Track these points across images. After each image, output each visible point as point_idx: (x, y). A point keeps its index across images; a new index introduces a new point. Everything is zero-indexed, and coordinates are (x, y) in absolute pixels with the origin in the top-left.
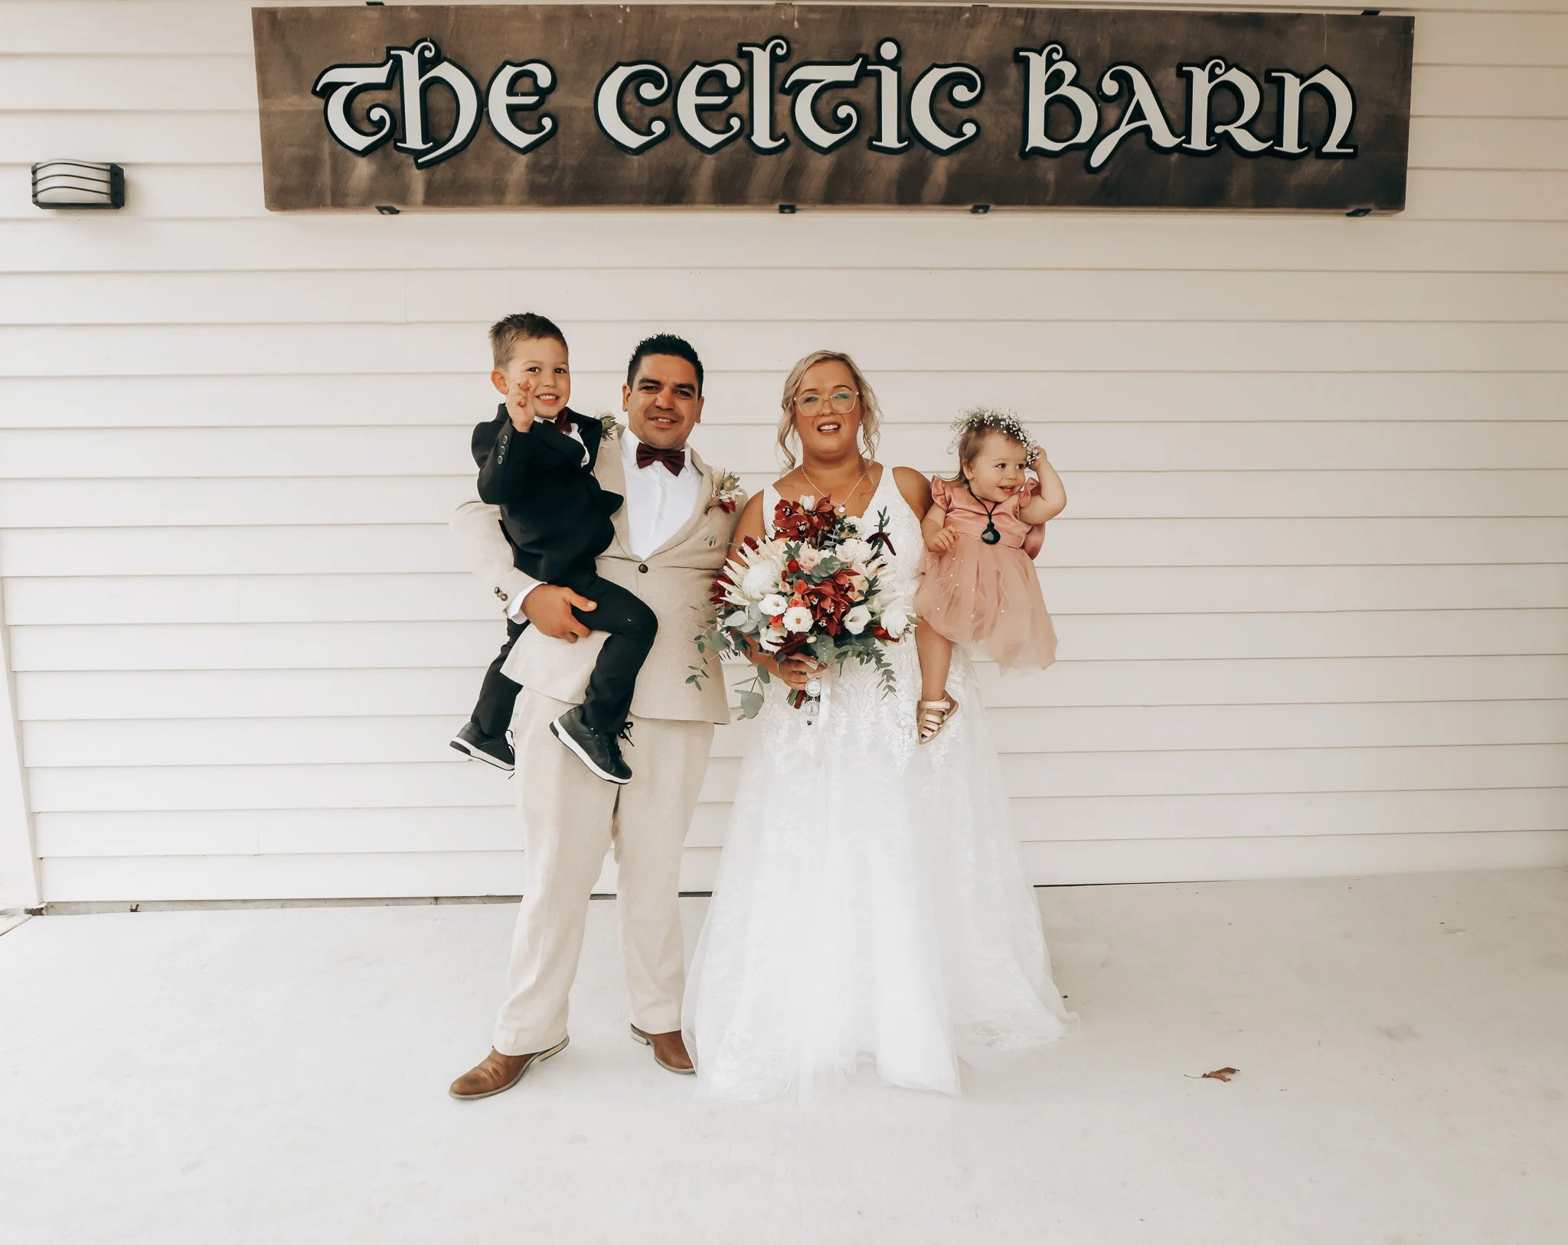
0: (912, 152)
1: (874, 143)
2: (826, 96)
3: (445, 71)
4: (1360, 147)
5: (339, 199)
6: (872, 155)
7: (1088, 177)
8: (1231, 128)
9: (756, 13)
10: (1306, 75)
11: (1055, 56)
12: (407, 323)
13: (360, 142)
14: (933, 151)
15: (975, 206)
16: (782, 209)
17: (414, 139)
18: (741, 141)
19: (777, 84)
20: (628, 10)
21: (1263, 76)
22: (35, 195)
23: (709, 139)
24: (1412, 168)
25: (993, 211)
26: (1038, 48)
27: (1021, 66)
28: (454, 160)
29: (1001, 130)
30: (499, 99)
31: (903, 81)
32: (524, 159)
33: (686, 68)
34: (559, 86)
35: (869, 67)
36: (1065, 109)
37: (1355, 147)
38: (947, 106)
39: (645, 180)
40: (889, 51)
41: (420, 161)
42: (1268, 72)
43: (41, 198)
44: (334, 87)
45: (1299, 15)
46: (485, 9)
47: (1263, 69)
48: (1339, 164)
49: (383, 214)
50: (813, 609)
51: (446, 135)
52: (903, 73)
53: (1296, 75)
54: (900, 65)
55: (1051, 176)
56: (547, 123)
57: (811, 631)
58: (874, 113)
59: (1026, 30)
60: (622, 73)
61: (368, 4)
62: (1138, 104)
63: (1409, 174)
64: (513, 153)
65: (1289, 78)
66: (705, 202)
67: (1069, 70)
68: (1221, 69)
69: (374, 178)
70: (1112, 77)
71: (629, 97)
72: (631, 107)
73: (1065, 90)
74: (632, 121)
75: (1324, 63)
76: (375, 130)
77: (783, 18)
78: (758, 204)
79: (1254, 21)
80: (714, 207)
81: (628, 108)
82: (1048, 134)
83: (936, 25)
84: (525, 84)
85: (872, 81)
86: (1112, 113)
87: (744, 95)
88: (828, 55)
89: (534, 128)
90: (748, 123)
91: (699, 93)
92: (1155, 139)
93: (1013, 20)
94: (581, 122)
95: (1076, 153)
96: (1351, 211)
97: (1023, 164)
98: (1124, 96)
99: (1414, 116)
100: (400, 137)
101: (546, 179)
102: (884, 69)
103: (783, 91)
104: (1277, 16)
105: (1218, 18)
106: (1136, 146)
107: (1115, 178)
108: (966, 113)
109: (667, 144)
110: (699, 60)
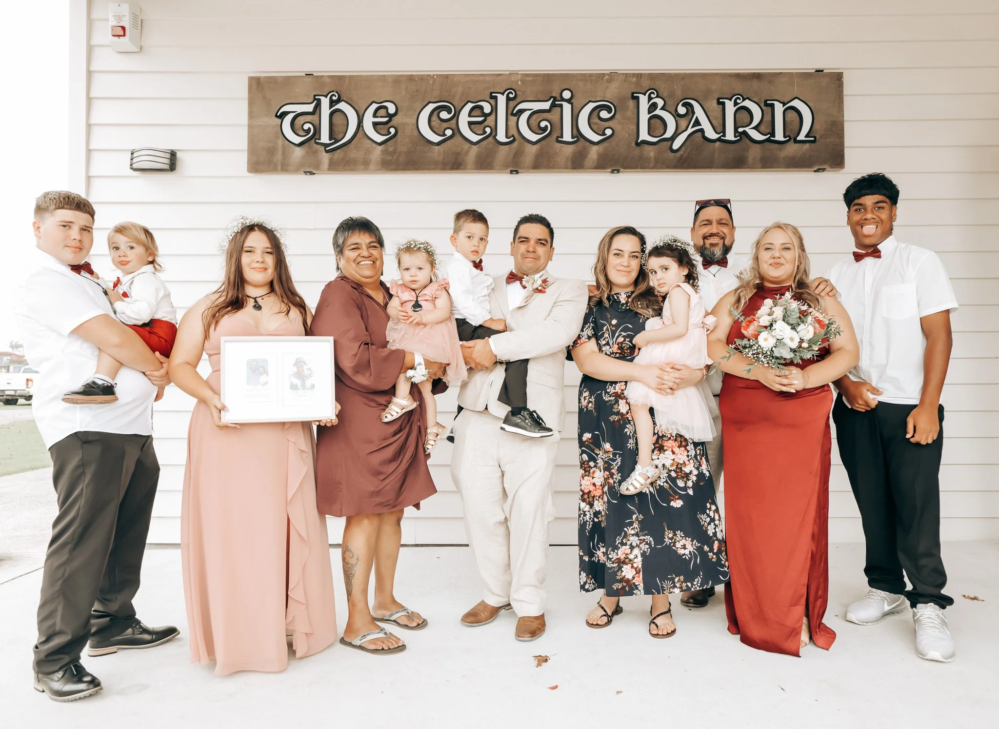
0: (579, 144)
1: (559, 139)
2: (534, 117)
3: (342, 106)
4: (817, 138)
5: (284, 168)
6: (558, 145)
7: (671, 154)
8: (747, 129)
9: (500, 78)
10: (786, 102)
11: (652, 96)
12: (315, 229)
13: (297, 140)
14: (590, 143)
15: (612, 170)
16: (511, 172)
17: (325, 138)
18: (490, 139)
19: (510, 111)
20: (435, 77)
21: (763, 103)
22: (131, 165)
23: (475, 138)
24: (847, 147)
25: (622, 172)
26: (644, 92)
27: (635, 101)
28: (343, 149)
29: (625, 132)
30: (369, 119)
31: (574, 109)
32: (380, 148)
33: (463, 104)
34: (399, 113)
35: (556, 103)
36: (659, 121)
37: (815, 137)
38: (597, 120)
39: (441, 158)
40: (567, 95)
41: (327, 149)
42: (765, 101)
43: (135, 166)
44: (285, 114)
45: (780, 73)
46: (364, 77)
47: (763, 100)
48: (807, 146)
49: (306, 175)
51: (341, 136)
52: (574, 105)
53: (781, 102)
54: (572, 101)
55: (652, 154)
56: (392, 131)
58: (559, 125)
59: (638, 84)
61: (306, 75)
62: (697, 118)
63: (846, 150)
64: (374, 145)
65: (776, 104)
66: (472, 169)
67: (660, 102)
68: (740, 99)
69: (303, 158)
70: (683, 105)
71: (434, 118)
72: (435, 122)
73: (658, 112)
74: (435, 130)
75: (796, 96)
76: (305, 134)
77: (513, 79)
78: (498, 170)
79: (757, 76)
80: (476, 171)
81: (433, 123)
82: (649, 134)
83: (591, 82)
84: (382, 112)
85: (559, 109)
86: (683, 123)
87: (493, 117)
88: (536, 97)
89: (385, 133)
90: (494, 130)
91: (470, 116)
92: (706, 135)
93: (631, 79)
94: (409, 130)
95: (665, 143)
96: (815, 169)
97: (638, 148)
98: (689, 114)
99: (847, 121)
100: (318, 137)
101: (390, 158)
102: (564, 104)
103: (513, 114)
104: (769, 73)
105: (739, 76)
106: (697, 139)
107: (686, 155)
108: (607, 124)
109: (453, 141)
110: (470, 100)
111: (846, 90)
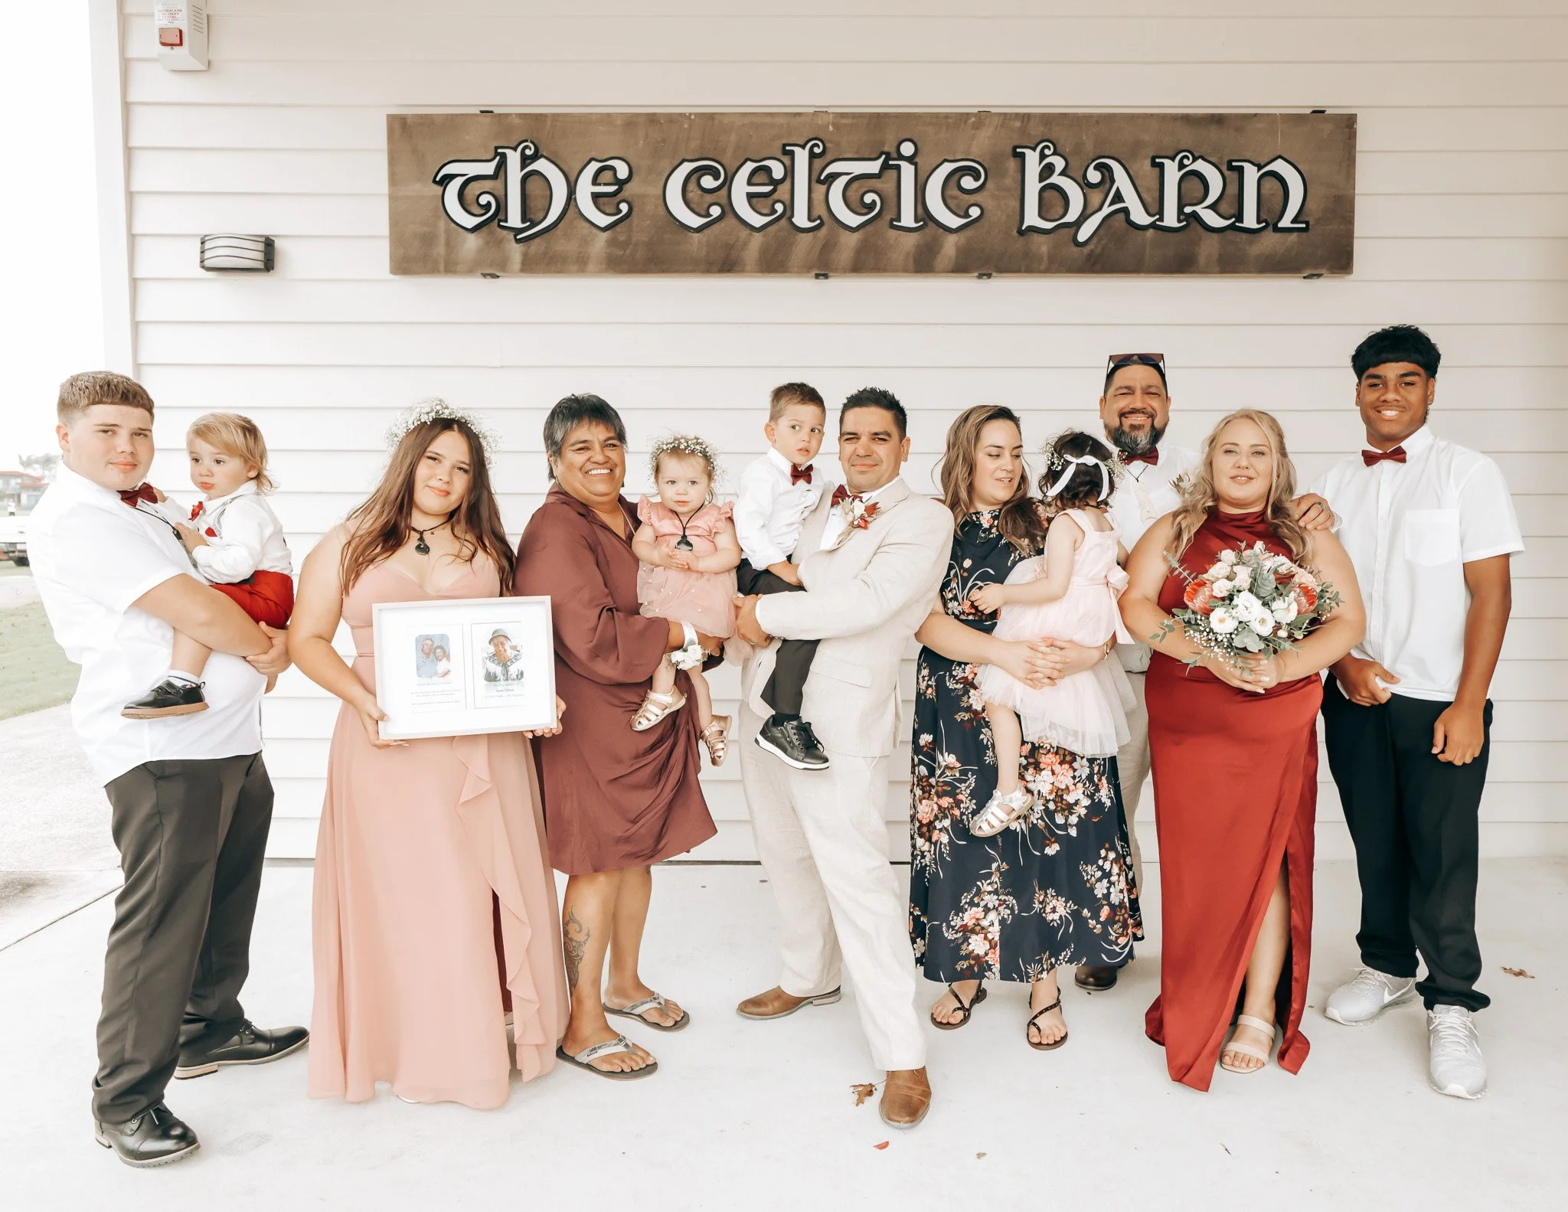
0: (927, 230)
1: (895, 223)
2: (855, 185)
3: (542, 165)
4: (1310, 223)
5: (450, 267)
6: (893, 233)
7: (1076, 249)
8: (1198, 209)
9: (798, 119)
10: (1262, 164)
11: (1047, 152)
12: (502, 367)
13: (471, 222)
14: (944, 230)
15: (980, 274)
16: (817, 276)
17: (514, 219)
18: (783, 222)
19: (814, 177)
20: (693, 117)
21: (1225, 166)
22: (202, 262)
23: (757, 221)
24: (1359, 238)
25: (995, 277)
26: (1033, 146)
27: (1018, 160)
28: (544, 237)
29: (1002, 212)
30: (585, 189)
31: (919, 172)
32: (605, 236)
33: (739, 163)
34: (635, 178)
35: (891, 162)
36: (1055, 193)
37: (1307, 223)
38: (956, 192)
39: (703, 253)
40: (907, 149)
41: (518, 237)
42: (1230, 162)
43: (207, 263)
44: (449, 178)
45: (1255, 115)
46: (576, 116)
47: (1226, 159)
48: (1294, 236)
49: (486, 279)
51: (541, 216)
52: (919, 166)
53: (1254, 164)
54: (916, 160)
55: (1044, 249)
56: (624, 207)
58: (895, 199)
59: (1023, 131)
61: (482, 112)
62: (1118, 190)
63: (1356, 242)
64: (595, 231)
65: (1247, 166)
66: (752, 271)
67: (1059, 163)
68: (1188, 159)
69: (480, 251)
70: (1096, 168)
71: (692, 186)
72: (694, 193)
73: (1055, 179)
74: (693, 206)
75: (1278, 154)
76: (484, 211)
77: (820, 122)
78: (797, 272)
79: (1218, 120)
80: (760, 274)
81: (690, 195)
82: (1041, 215)
83: (947, 128)
84: (607, 176)
85: (893, 173)
86: (1096, 197)
87: (787, 185)
88: (857, 153)
89: (613, 211)
90: (790, 208)
91: (750, 183)
92: (1133, 218)
93: (1011, 123)
94: (651, 207)
95: (1066, 230)
96: (1305, 275)
97: (1022, 238)
98: (1105, 183)
99: (1359, 195)
100: (503, 218)
101: (622, 253)
102: (904, 165)
103: (819, 181)
104: (1237, 115)
105: (1186, 119)
106: (1117, 224)
107: (1099, 250)
108: (973, 198)
109: (722, 224)
110: (750, 157)
111: (1362, 143)
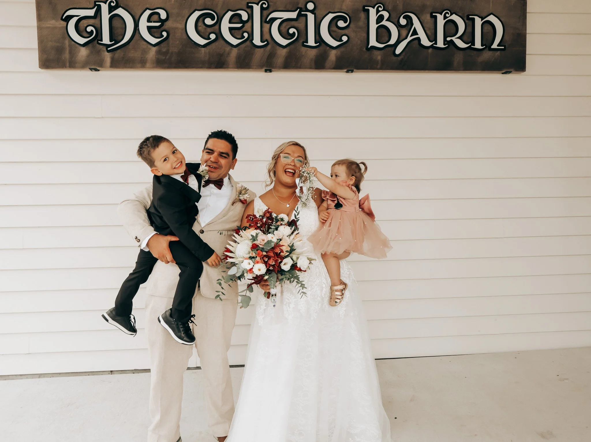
0: (321, 48)
1: (305, 44)
2: (284, 24)
3: (120, 11)
4: (506, 47)
5: (72, 64)
6: (304, 49)
7: (394, 58)
8: (453, 38)
10: (483, 17)
11: (380, 9)
12: (102, 117)
13: (83, 41)
14: (330, 47)
15: (348, 70)
16: (266, 71)
17: (106, 39)
18: (248, 43)
19: (264, 19)
21: (466, 17)
23: (235, 42)
24: (529, 54)
25: (355, 72)
26: (373, 6)
27: (366, 13)
28: (123, 49)
29: (358, 39)
30: (144, 24)
31: (317, 19)
32: (154, 49)
33: (224, 12)
34: (170, 18)
35: (302, 13)
36: (384, 30)
37: (505, 46)
38: (335, 29)
39: (207, 58)
40: (310, 6)
41: (109, 49)
42: (468, 16)
44: (71, 17)
47: (466, 15)
48: (498, 53)
49: (92, 71)
50: (266, 263)
51: (121, 38)
52: (316, 15)
53: (480, 17)
54: (315, 12)
55: (379, 58)
56: (165, 34)
57: (266, 273)
58: (305, 32)
60: (197, 14)
62: (415, 29)
63: (527, 57)
64: (150, 46)
65: (476, 18)
66: (233, 68)
67: (386, 15)
68: (449, 14)
69: (88, 56)
70: (404, 18)
71: (200, 24)
72: (201, 27)
73: (384, 23)
74: (201, 34)
75: (491, 12)
76: (89, 35)
78: (255, 69)
80: (237, 69)
81: (200, 28)
82: (377, 41)
84: (155, 17)
85: (304, 18)
86: (404, 32)
87: (249, 24)
88: (285, 7)
89: (159, 36)
90: (251, 35)
91: (230, 22)
92: (422, 42)
94: (179, 34)
95: (390, 49)
96: (503, 72)
97: (368, 53)
98: (409, 25)
99: (528, 33)
100: (100, 39)
101: (164, 58)
102: (309, 14)
103: (266, 22)
106: (414, 46)
107: (406, 59)
108: (343, 32)
109: (216, 43)
110: (230, 9)
111: (529, 8)
